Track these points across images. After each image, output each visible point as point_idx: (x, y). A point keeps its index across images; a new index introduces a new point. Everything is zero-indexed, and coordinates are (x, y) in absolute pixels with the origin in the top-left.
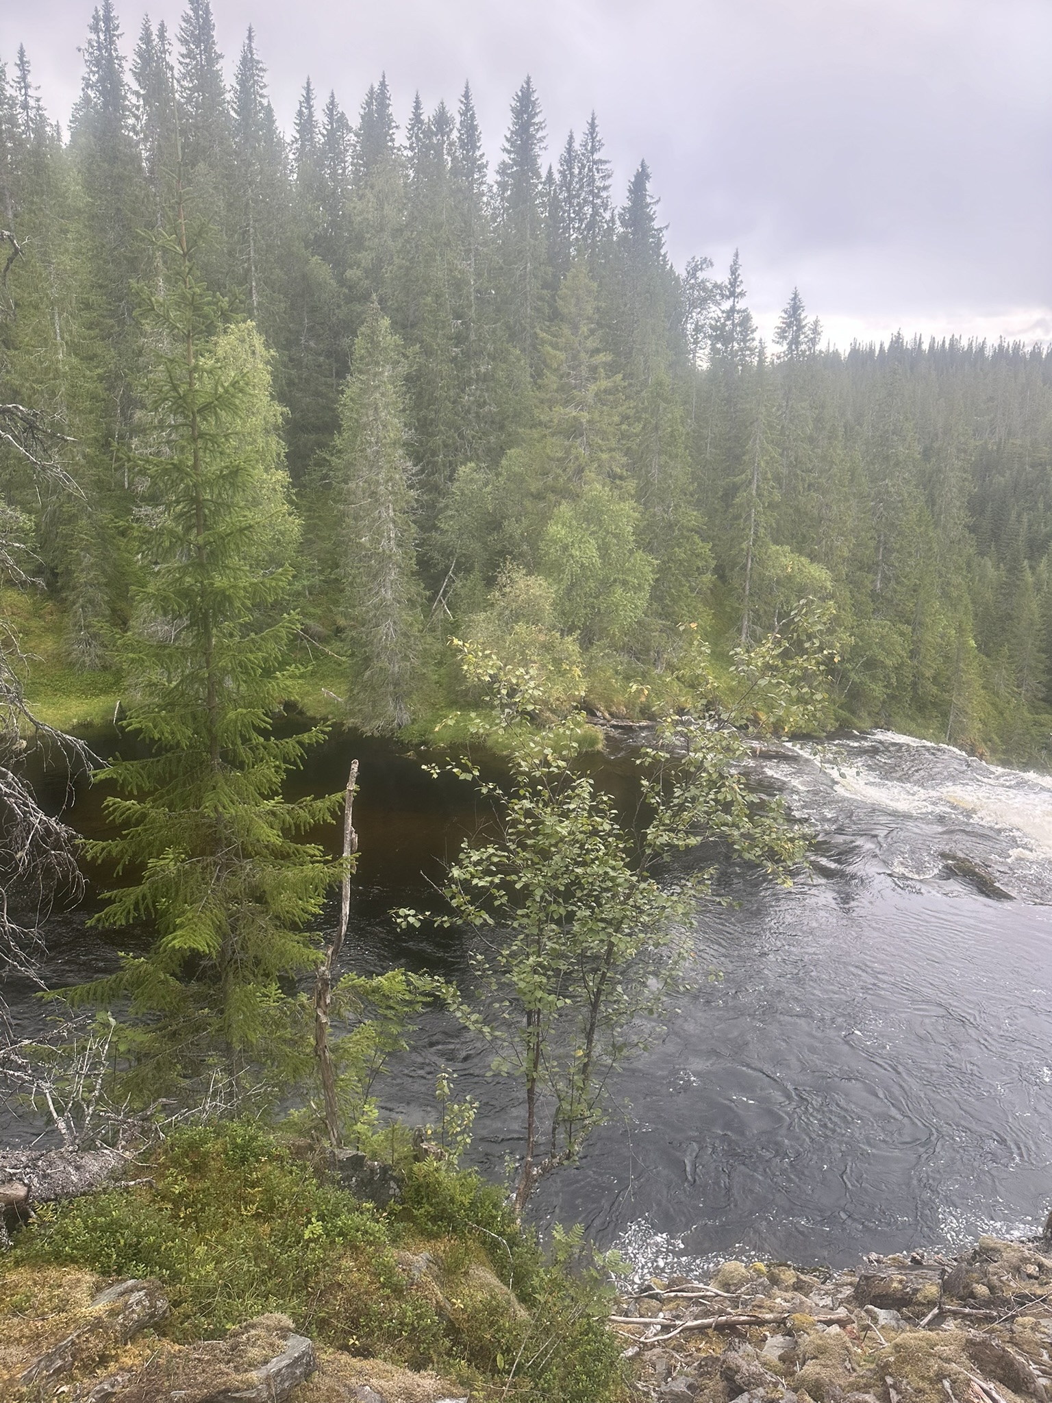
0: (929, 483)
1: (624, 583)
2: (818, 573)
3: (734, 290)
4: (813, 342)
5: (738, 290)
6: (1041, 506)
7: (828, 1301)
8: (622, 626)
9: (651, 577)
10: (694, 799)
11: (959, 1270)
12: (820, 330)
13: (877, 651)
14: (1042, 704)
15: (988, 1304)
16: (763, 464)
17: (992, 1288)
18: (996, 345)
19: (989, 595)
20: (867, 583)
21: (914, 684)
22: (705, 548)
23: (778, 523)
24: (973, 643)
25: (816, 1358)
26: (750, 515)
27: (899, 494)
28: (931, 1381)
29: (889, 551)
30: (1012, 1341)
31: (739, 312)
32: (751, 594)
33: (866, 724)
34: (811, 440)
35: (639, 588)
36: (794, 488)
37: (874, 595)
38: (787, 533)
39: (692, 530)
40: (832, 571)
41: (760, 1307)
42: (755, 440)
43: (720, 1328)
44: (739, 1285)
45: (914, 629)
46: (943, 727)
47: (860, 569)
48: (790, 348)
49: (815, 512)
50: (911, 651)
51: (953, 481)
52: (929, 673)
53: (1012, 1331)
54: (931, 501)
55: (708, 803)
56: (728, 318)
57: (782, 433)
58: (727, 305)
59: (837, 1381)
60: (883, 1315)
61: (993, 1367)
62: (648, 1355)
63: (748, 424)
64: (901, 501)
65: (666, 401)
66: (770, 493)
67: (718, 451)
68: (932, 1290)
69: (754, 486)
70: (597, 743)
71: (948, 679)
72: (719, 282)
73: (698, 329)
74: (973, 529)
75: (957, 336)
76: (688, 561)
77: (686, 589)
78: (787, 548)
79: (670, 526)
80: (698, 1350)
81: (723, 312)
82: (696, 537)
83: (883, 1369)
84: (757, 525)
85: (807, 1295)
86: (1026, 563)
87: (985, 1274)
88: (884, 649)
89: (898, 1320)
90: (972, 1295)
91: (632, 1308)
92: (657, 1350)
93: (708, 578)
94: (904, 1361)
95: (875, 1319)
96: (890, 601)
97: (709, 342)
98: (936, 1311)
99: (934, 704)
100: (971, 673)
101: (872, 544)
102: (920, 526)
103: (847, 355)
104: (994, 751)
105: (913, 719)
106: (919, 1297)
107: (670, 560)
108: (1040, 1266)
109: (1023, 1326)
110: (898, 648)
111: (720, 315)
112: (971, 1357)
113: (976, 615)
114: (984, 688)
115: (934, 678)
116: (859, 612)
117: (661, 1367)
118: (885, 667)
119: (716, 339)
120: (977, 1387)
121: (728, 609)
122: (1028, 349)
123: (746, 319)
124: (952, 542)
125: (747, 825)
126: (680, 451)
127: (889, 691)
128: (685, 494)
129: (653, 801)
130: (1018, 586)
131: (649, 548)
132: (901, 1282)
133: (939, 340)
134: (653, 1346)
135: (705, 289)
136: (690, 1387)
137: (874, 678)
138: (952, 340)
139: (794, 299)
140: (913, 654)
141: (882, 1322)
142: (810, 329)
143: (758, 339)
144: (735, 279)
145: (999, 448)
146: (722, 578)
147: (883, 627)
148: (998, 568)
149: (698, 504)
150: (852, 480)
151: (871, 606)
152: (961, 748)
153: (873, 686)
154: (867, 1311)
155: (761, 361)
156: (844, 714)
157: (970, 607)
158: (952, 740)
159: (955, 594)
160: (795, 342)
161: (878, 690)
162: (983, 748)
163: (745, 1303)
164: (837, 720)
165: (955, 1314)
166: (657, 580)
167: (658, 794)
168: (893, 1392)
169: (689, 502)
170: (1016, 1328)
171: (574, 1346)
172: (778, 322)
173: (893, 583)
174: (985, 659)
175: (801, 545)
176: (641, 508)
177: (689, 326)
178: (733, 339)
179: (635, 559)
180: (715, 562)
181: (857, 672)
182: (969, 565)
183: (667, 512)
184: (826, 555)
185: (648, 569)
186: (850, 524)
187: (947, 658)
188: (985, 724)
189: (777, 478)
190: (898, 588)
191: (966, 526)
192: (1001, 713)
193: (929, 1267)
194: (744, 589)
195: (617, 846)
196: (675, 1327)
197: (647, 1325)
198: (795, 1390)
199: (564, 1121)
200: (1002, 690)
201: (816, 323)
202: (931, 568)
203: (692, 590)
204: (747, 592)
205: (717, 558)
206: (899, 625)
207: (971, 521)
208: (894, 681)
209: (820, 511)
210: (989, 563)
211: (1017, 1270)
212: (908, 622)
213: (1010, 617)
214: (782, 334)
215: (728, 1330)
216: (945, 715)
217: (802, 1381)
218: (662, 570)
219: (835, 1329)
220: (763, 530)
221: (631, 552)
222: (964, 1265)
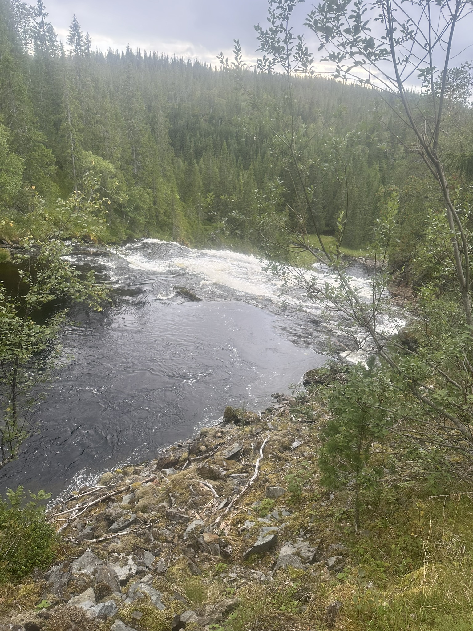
0: (151, 122)
1: (7, 171)
2: (107, 165)
3: (41, 12)
4: (88, 46)
5: (44, 12)
6: (198, 135)
7: (148, 473)
8: (9, 194)
9: (21, 167)
10: (49, 277)
11: (195, 444)
12: (90, 40)
13: (139, 201)
14: (207, 221)
15: (206, 452)
16: (72, 109)
17: (206, 446)
18: (173, 58)
19: (182, 175)
20: (130, 169)
21: (157, 216)
22: (49, 152)
23: (84, 140)
24: (178, 197)
25: (142, 497)
26: (69, 135)
27: (139, 127)
28: (186, 488)
29: (137, 154)
30: (214, 463)
31: (46, 24)
32: (77, 176)
33: (139, 236)
34: (94, 98)
35: (16, 174)
36: (90, 122)
37: (134, 176)
38: (89, 145)
39: (40, 142)
40: (114, 164)
41: (120, 486)
42: (66, 96)
43: (104, 501)
44: (110, 482)
45: (153, 192)
46: (171, 235)
47: (126, 163)
48: (76, 47)
49: (101, 134)
50: (154, 201)
51: (161, 122)
52: (162, 211)
53: (214, 459)
54: (153, 131)
55: (57, 278)
56: (40, 27)
57: (79, 93)
58: (39, 20)
59: (151, 503)
60: (168, 471)
61: (206, 475)
62: (73, 524)
63: (60, 87)
64: (140, 130)
65: (12, 70)
66: (78, 124)
67: (48, 101)
68: (185, 455)
69: (69, 120)
70: (7, 257)
71: (170, 213)
72: (33, 6)
73: (25, 32)
74: (172, 145)
75: (156, 52)
76: (41, 159)
77: (42, 174)
78: (91, 152)
79: (28, 140)
80: (95, 513)
81: (37, 23)
82: (43, 146)
83: (168, 491)
84: (74, 141)
85: (139, 475)
86: (195, 160)
87: (204, 442)
88: (142, 201)
89: (173, 470)
90: (200, 451)
91: (64, 507)
92: (77, 520)
93: (53, 168)
94: (175, 485)
95: (165, 473)
96: (141, 178)
97: (33, 40)
98: (187, 462)
99: (166, 225)
100: (179, 210)
101: (130, 151)
102: (150, 143)
103: (107, 55)
104: (191, 243)
105: (158, 232)
106: (181, 459)
107: (31, 158)
108: (222, 432)
109: (218, 456)
110: (148, 200)
111: (36, 25)
112: (199, 474)
113: (178, 184)
114: (185, 216)
115: (165, 213)
116: (129, 184)
117: (79, 526)
118: (144, 209)
119: (36, 38)
120: (202, 484)
121: (66, 184)
122: (186, 61)
123: (51, 29)
124: (164, 151)
125: (78, 286)
126: (26, 99)
127: (147, 220)
128: (33, 123)
129: (27, 281)
130: (192, 171)
131: (18, 152)
132: (174, 456)
133: (148, 52)
134: (75, 519)
135: (25, 9)
136: (92, 529)
137: (140, 215)
138: (154, 53)
139: (74, 21)
140: (154, 203)
141: (168, 474)
142: (85, 39)
143: (59, 41)
144: (41, 5)
145: (179, 107)
146: (61, 168)
147: (140, 191)
148: (184, 163)
149: (41, 128)
150: (116, 119)
151: (133, 181)
152: (179, 242)
153: (140, 218)
154: (162, 472)
155: (63, 54)
156: (129, 232)
157: (175, 180)
158: (175, 240)
159: (168, 175)
160: (78, 44)
161: (142, 220)
162: (187, 242)
163: (113, 487)
164: (126, 235)
165: (194, 460)
166: (26, 169)
167: (29, 277)
168: (172, 498)
169: (36, 127)
170: (215, 457)
171: (29, 537)
172: (68, 33)
173: (141, 170)
174: (184, 204)
175: (97, 151)
176: (9, 129)
177: (20, 29)
178: (45, 40)
179: (11, 158)
180: (55, 159)
181: (132, 212)
182: (173, 162)
183: (25, 132)
184: (110, 156)
185: (19, 163)
186: (118, 141)
187: (169, 204)
188: (187, 232)
189: (80, 117)
190: (144, 172)
191: (169, 143)
192: (192, 227)
193: (185, 447)
194: (73, 173)
195: (11, 307)
196: (84, 508)
197: (71, 512)
198: (136, 512)
199: (7, 442)
200: (192, 217)
201: (88, 35)
202: (157, 163)
203: (46, 174)
204: (75, 175)
205: (56, 157)
206: (147, 189)
207: (171, 141)
208: (148, 215)
209: (104, 134)
210: (181, 161)
211: (214, 436)
212: (150, 188)
213: (191, 185)
214: (71, 40)
215: (108, 500)
216: (171, 229)
217: (138, 507)
218: (27, 164)
219: (149, 483)
220: (77, 143)
221: (8, 154)
222: (196, 441)
